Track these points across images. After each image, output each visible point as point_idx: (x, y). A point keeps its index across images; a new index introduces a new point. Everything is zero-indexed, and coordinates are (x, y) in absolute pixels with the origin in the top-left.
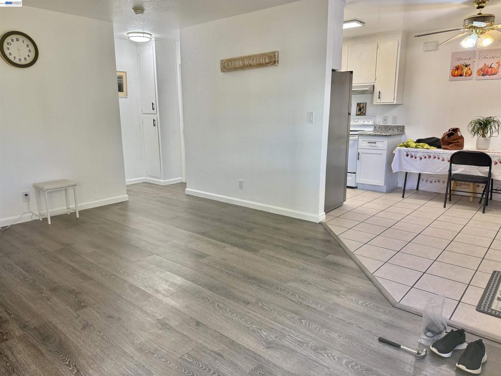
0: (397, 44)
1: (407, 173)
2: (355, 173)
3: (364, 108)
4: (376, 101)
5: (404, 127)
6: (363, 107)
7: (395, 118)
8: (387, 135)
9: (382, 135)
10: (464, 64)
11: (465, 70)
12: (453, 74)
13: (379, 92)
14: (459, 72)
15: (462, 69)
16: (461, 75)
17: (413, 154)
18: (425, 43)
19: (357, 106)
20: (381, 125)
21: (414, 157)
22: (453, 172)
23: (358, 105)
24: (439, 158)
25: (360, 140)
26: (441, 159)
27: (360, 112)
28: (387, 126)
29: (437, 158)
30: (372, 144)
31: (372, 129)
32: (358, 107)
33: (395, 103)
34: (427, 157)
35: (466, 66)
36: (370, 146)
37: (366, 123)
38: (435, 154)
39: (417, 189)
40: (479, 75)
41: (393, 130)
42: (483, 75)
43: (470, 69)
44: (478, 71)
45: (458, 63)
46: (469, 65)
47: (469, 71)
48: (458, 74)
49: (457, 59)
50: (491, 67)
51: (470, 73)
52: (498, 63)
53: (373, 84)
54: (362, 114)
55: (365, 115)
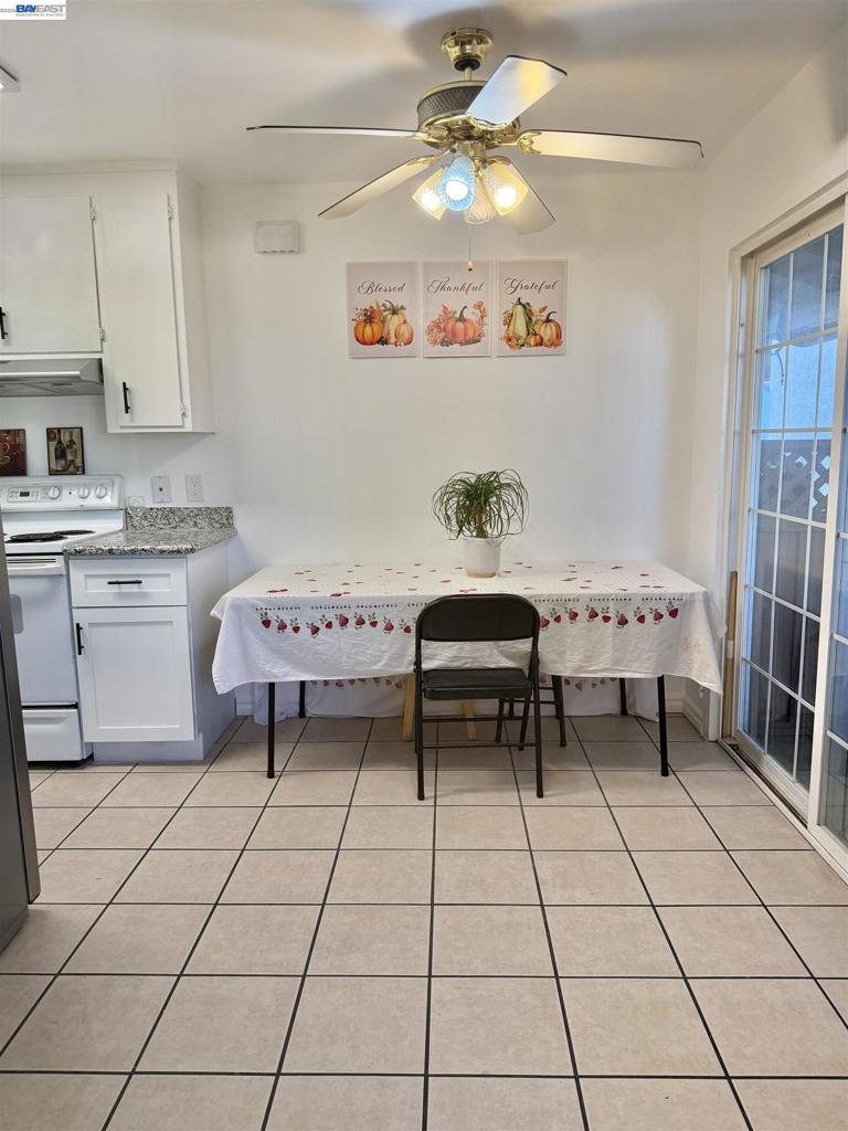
0: (166, 208)
1: (272, 686)
2: (76, 706)
3: (77, 447)
4: (117, 421)
5: (229, 510)
6: (72, 442)
7: (194, 483)
8: (179, 552)
9: (163, 552)
10: (388, 305)
11: (393, 323)
12: (360, 337)
13: (125, 389)
14: (373, 329)
15: (383, 322)
16: (383, 341)
17: (286, 618)
18: (259, 224)
19: (49, 439)
20: (148, 506)
21: (289, 629)
22: (426, 666)
23: (54, 433)
24: (374, 624)
25: (78, 574)
26: (381, 625)
27: (62, 462)
28: (172, 511)
29: (368, 622)
30: (126, 588)
31: (117, 524)
32: (54, 444)
33: (189, 428)
34: (336, 623)
35: (394, 312)
36: (121, 595)
37: (92, 502)
38: (360, 611)
39: (302, 714)
40: (435, 342)
41: (196, 524)
42: (445, 343)
43: (405, 322)
44: (430, 330)
45: (368, 301)
46: (402, 308)
47: (404, 328)
48: (373, 336)
49: (367, 285)
50: (461, 319)
51: (407, 335)
52: (479, 306)
53: (97, 356)
54: (71, 469)
55: (83, 473)
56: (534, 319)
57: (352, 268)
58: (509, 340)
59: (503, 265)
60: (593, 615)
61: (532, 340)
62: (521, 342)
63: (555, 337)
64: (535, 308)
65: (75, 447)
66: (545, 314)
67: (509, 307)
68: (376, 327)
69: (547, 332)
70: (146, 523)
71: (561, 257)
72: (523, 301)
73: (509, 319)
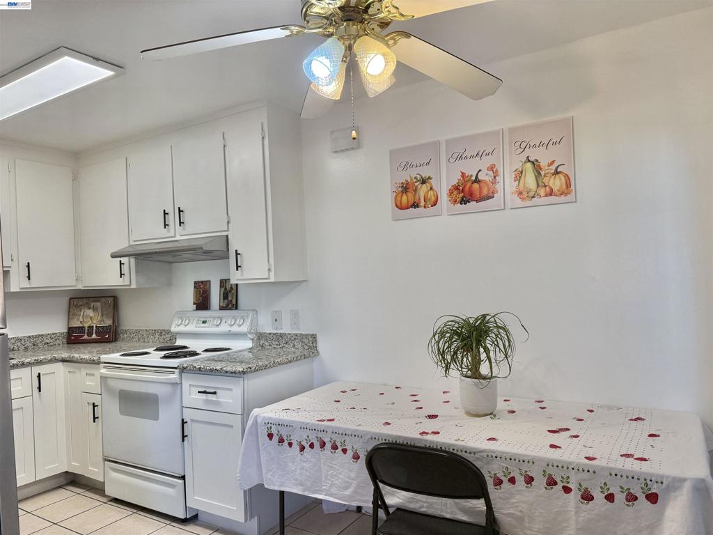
0: (260, 132)
1: (281, 493)
2: (183, 478)
3: (234, 291)
5: (314, 336)
7: (295, 314)
10: (419, 177)
11: (423, 189)
12: (399, 204)
13: (237, 254)
14: (408, 197)
15: (415, 191)
16: (415, 205)
17: (284, 433)
18: (332, 132)
19: (221, 287)
20: (268, 332)
21: (286, 443)
22: (389, 501)
23: (223, 283)
24: (345, 451)
25: (186, 384)
26: (350, 453)
27: (226, 301)
28: (281, 335)
30: (209, 397)
32: (223, 289)
33: (272, 280)
35: (424, 182)
40: (455, 202)
41: (294, 346)
42: (464, 201)
43: (431, 189)
44: (451, 193)
45: (405, 177)
46: (429, 178)
47: (431, 193)
48: (408, 202)
49: (403, 165)
50: (477, 181)
51: (433, 199)
52: (492, 168)
53: (225, 233)
54: (230, 306)
55: (236, 308)
56: (543, 173)
57: (393, 154)
58: (520, 193)
59: (513, 130)
60: (552, 483)
61: (542, 192)
62: (531, 194)
63: (564, 187)
64: (544, 163)
65: (233, 291)
66: (553, 167)
67: (518, 166)
68: (410, 195)
69: (557, 183)
70: (267, 344)
71: (568, 115)
72: (532, 159)
73: (519, 175)
